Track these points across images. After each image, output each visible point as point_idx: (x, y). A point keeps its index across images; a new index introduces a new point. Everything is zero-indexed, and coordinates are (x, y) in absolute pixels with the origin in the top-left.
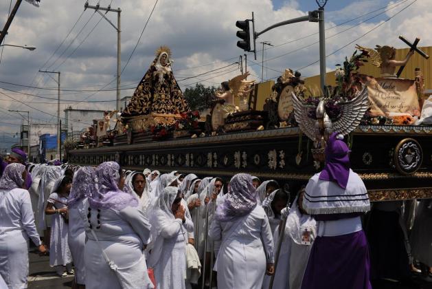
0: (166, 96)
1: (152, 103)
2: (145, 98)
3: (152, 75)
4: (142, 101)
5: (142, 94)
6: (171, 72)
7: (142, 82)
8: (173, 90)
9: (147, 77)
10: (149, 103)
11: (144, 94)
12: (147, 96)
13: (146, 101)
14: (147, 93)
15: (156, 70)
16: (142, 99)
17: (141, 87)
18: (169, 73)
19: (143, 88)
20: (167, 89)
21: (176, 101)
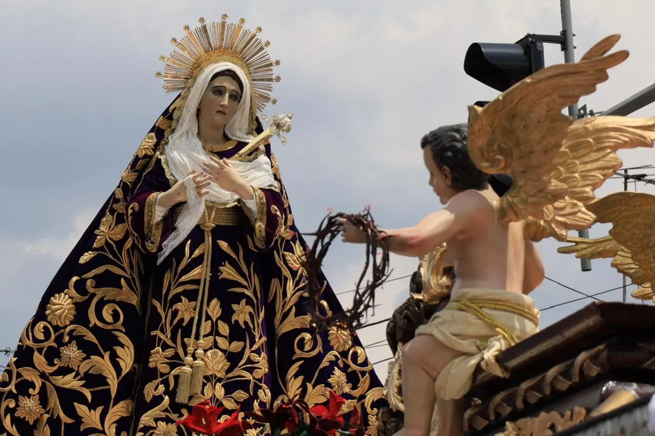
0: (233, 359)
1: (142, 406)
2: (94, 380)
3: (139, 219)
4: (69, 398)
5: (72, 352)
6: (274, 197)
7: (71, 266)
8: (292, 323)
9: (108, 231)
10: (118, 411)
11: (88, 349)
12: (102, 364)
13: (102, 400)
14: (108, 341)
15: (164, 184)
16: (70, 382)
17: (63, 303)
18: (252, 205)
19: (81, 310)
20: (242, 313)
21: (316, 396)
